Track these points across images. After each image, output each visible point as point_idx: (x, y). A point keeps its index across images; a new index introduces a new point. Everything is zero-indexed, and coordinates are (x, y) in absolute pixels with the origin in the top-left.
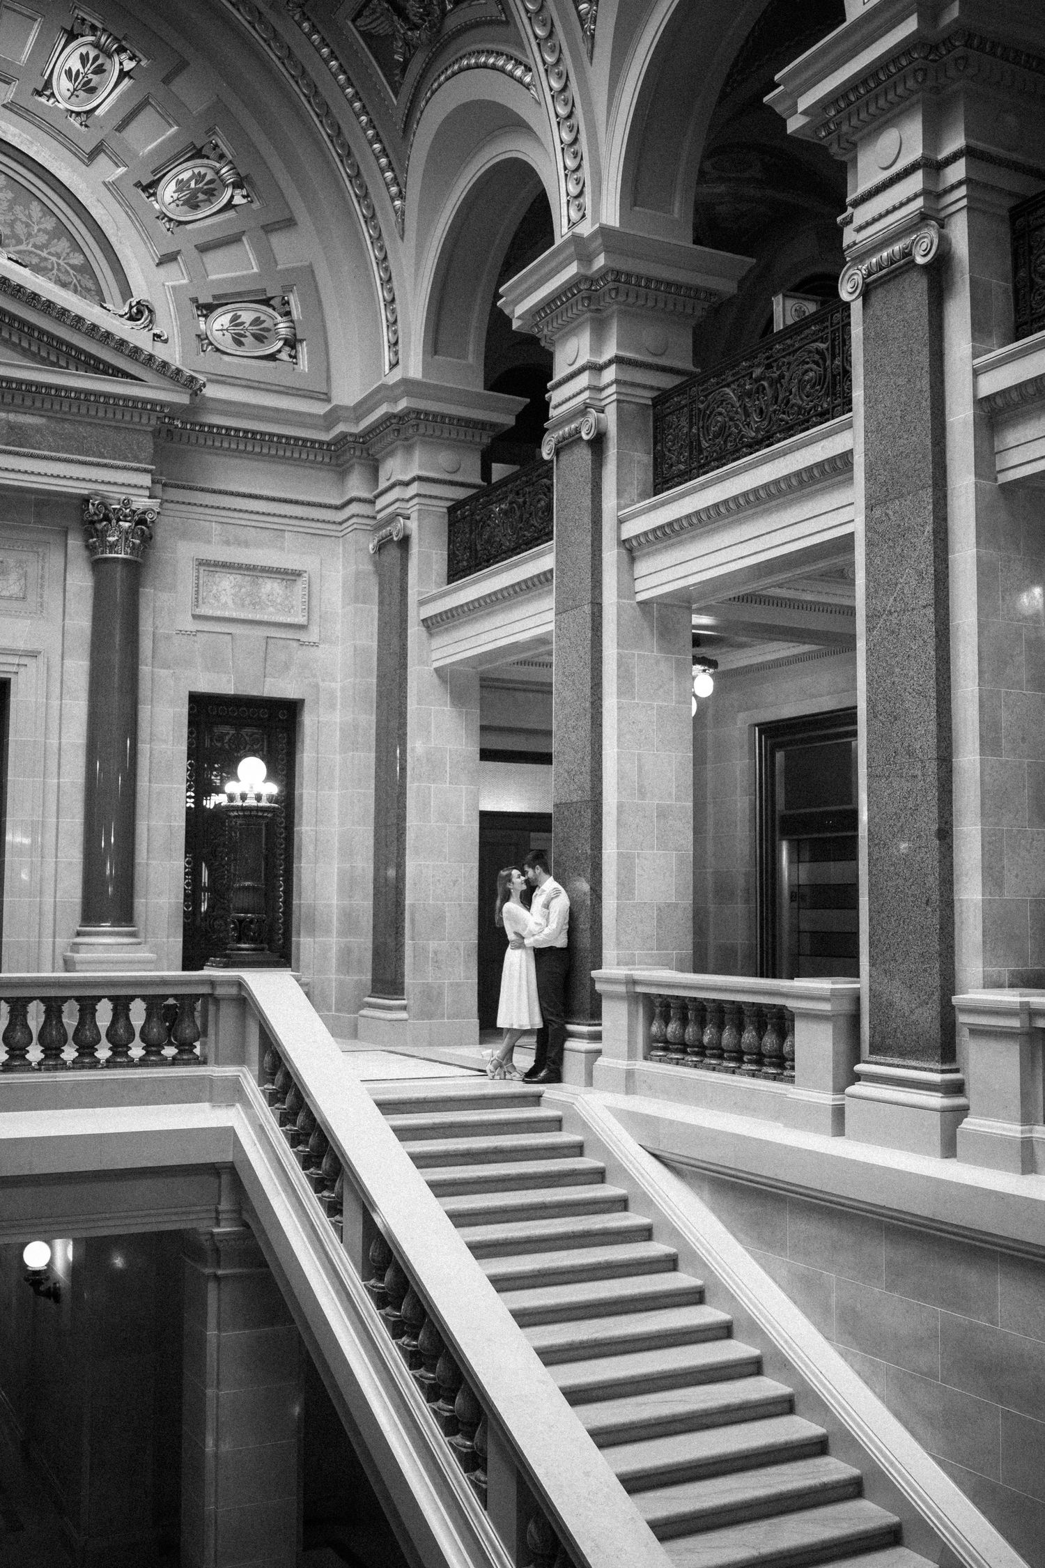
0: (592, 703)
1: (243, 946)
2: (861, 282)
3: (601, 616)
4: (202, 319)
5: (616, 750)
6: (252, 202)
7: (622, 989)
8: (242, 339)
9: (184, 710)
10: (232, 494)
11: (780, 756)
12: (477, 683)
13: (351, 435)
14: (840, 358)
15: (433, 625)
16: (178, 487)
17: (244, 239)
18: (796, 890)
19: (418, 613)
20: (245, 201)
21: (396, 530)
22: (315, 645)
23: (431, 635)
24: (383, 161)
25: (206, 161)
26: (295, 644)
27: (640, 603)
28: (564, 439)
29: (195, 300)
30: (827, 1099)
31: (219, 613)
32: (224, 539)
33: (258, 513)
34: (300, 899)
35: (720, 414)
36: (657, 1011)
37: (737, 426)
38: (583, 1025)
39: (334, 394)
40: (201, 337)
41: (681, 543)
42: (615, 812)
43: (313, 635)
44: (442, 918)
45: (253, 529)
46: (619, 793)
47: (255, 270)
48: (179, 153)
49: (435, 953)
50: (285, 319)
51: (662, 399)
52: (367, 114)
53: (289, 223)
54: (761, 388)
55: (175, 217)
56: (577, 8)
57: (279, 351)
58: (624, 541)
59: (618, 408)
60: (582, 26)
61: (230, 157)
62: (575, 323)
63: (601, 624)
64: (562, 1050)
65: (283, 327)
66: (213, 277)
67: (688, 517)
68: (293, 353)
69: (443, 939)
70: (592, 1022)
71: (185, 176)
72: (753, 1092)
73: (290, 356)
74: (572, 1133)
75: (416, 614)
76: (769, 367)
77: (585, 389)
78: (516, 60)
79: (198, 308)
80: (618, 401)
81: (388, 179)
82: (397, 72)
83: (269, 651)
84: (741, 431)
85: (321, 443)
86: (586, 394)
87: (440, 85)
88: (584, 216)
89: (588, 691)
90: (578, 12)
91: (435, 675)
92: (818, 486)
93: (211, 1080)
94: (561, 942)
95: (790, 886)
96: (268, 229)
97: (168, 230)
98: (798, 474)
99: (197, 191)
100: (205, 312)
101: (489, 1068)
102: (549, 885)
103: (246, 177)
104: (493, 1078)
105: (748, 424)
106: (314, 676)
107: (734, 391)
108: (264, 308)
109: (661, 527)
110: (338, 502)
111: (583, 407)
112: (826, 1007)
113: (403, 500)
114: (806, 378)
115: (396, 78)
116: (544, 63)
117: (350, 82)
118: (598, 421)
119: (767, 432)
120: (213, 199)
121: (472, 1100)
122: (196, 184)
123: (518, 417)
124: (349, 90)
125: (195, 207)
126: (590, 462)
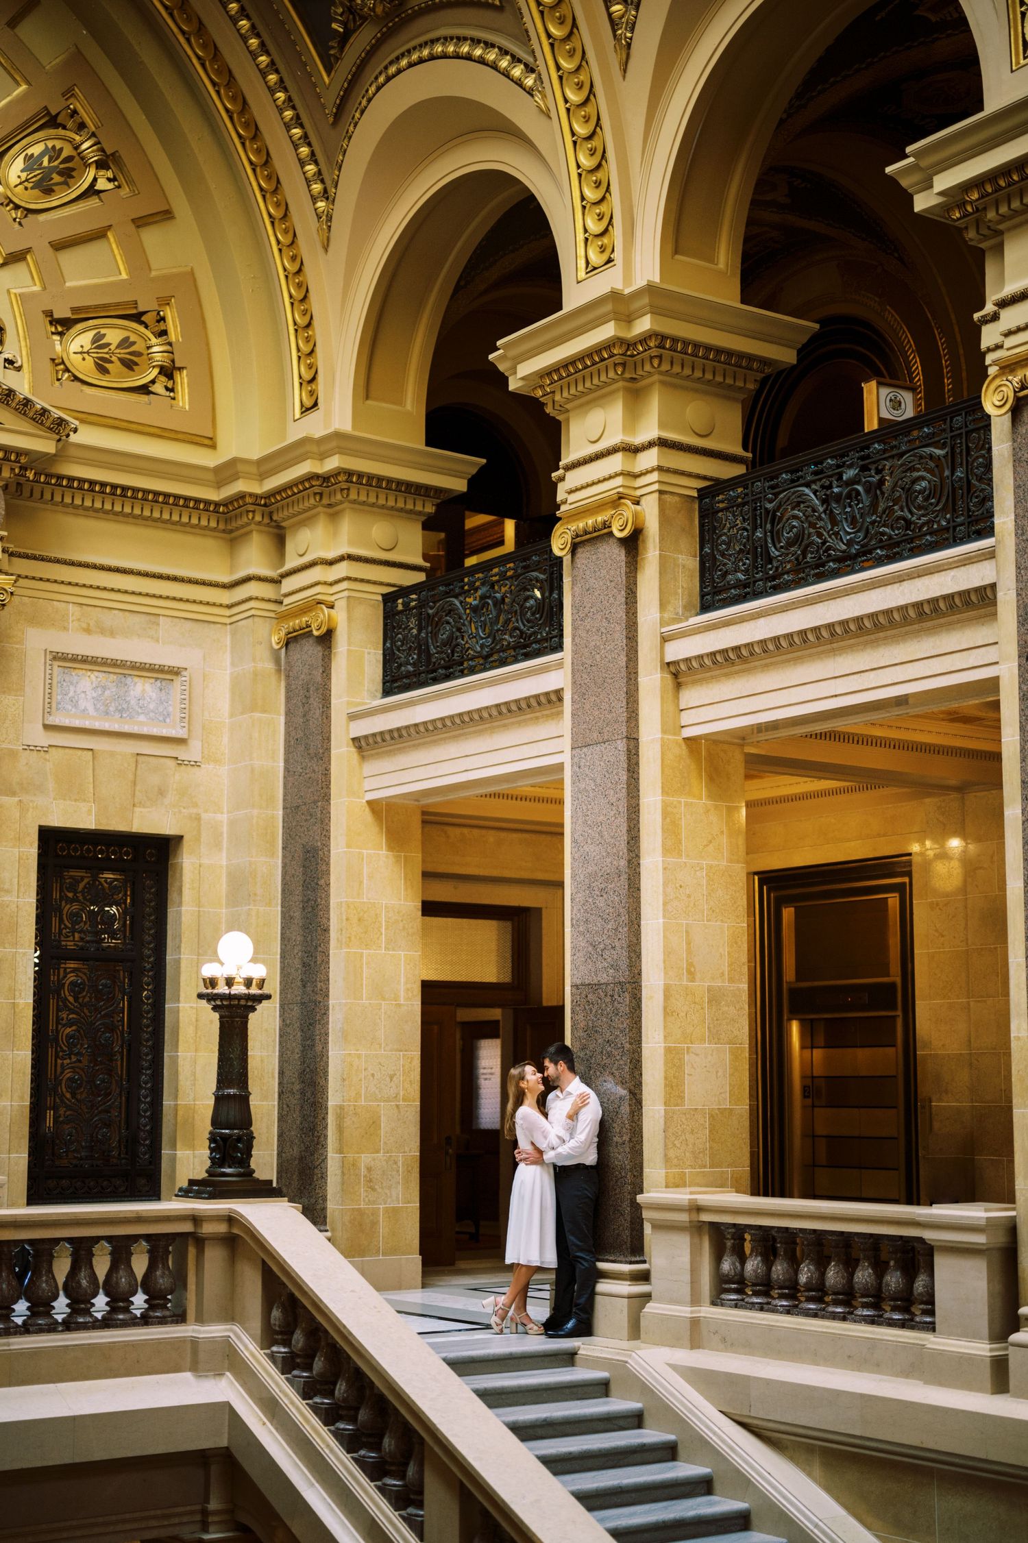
0: (629, 861)
1: (228, 1170)
2: (1011, 395)
3: (637, 754)
4: (56, 338)
5: (661, 921)
6: (119, 187)
7: (684, 1217)
8: (107, 365)
9: (33, 851)
10: (94, 567)
11: (788, 914)
12: (417, 820)
13: (251, 495)
14: (964, 469)
15: (365, 746)
16: (27, 557)
17: (109, 234)
18: (809, 1082)
19: (348, 730)
20: (110, 186)
21: (317, 622)
22: (196, 764)
23: (363, 758)
24: (304, 150)
25: (61, 132)
26: (171, 763)
27: (687, 739)
28: (586, 533)
29: (48, 313)
30: (982, 1349)
31: (77, 723)
32: (84, 626)
33: (126, 592)
34: (176, 1098)
35: (795, 517)
36: (729, 1244)
37: (820, 535)
38: (621, 1262)
39: (221, 441)
40: (58, 363)
41: (748, 671)
42: (659, 997)
43: (193, 752)
44: (375, 1123)
45: (121, 613)
46: (666, 973)
47: (124, 276)
48: (26, 122)
49: (369, 1169)
50: (159, 340)
51: (710, 492)
52: (285, 90)
53: (167, 215)
54: (854, 494)
55: (23, 204)
56: (608, 8)
57: (153, 382)
58: (668, 664)
59: (661, 503)
60: (614, 31)
61: (93, 129)
62: (604, 391)
63: (637, 764)
64: (593, 1294)
65: (158, 350)
66: (68, 284)
67: (763, 642)
68: (170, 385)
69: (378, 1152)
70: (634, 1259)
71: (36, 150)
72: (873, 1343)
73: (167, 389)
74: (623, 1398)
75: (342, 733)
76: (864, 469)
77: (617, 475)
78: (513, 56)
79: (51, 323)
80: (661, 492)
81: (309, 174)
82: (333, 43)
83: (139, 772)
84: (824, 542)
85: (207, 502)
86: (619, 481)
87: (399, 72)
88: (610, 261)
89: (623, 846)
90: (610, 15)
91: (367, 809)
92: (942, 621)
93: (194, 1343)
94: (591, 1158)
95: (803, 1077)
96: (141, 222)
97: (15, 220)
98: (918, 605)
99: (50, 170)
100: (60, 329)
101: (494, 1320)
102: (576, 1086)
103: (113, 154)
104: (501, 1332)
105: (837, 534)
106: (196, 805)
107: (815, 493)
108: (134, 325)
109: (724, 652)
110: (226, 579)
111: (616, 497)
112: (980, 1239)
113: (325, 583)
114: (918, 488)
115: (332, 52)
116: (558, 68)
117: (264, 48)
118: (636, 515)
119: (862, 546)
120: (71, 181)
121: (492, 1360)
122: (49, 162)
123: (471, 482)
124: (262, 58)
125: (48, 191)
126: (623, 564)
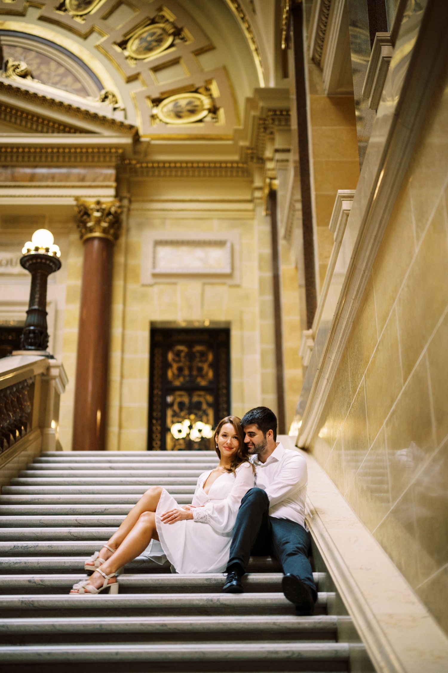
4: (155, 107)
6: (186, 41)
8: (181, 114)
10: (176, 201)
16: (140, 201)
17: (181, 61)
20: (181, 41)
22: (238, 286)
25: (157, 25)
29: (148, 97)
31: (169, 271)
33: (194, 210)
40: (154, 117)
43: (236, 280)
45: (192, 220)
47: (187, 76)
48: (140, 24)
50: (208, 98)
61: (172, 20)
65: (207, 103)
66: (162, 83)
68: (215, 116)
71: (145, 35)
73: (213, 118)
79: (152, 102)
97: (134, 64)
99: (151, 41)
100: (156, 103)
108: (194, 94)
120: (161, 44)
122: (151, 38)
125: (150, 50)
